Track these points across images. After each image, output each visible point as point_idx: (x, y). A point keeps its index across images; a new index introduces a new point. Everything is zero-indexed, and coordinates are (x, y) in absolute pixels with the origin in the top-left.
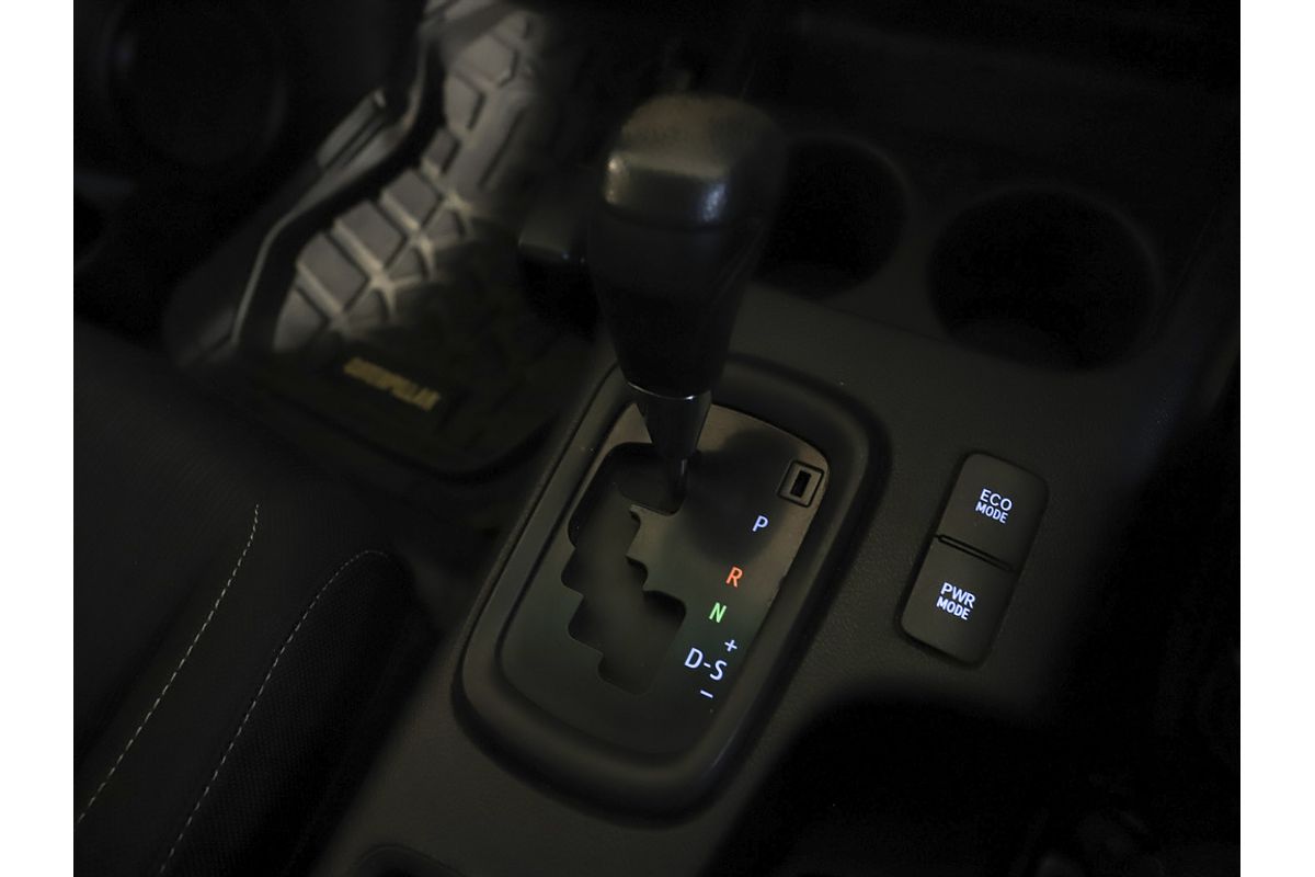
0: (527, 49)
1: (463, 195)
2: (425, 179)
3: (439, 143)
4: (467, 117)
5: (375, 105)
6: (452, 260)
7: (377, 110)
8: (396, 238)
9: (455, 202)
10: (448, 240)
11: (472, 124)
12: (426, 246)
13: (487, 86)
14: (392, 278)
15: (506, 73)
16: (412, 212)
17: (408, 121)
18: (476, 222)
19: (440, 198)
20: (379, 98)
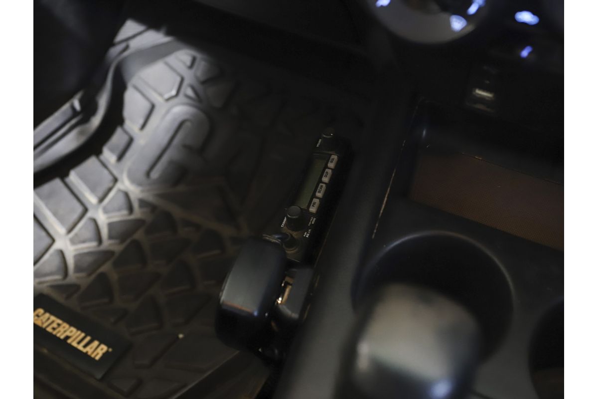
0: (190, 77)
1: (133, 180)
2: (104, 165)
3: (118, 138)
4: (141, 121)
5: (73, 108)
6: (122, 232)
7: (75, 113)
8: (79, 209)
9: (126, 184)
10: (120, 216)
11: (143, 127)
12: (103, 220)
13: (158, 100)
14: (73, 242)
15: (174, 92)
16: (93, 190)
17: (96, 121)
18: (143, 203)
19: (116, 180)
20: (77, 105)
